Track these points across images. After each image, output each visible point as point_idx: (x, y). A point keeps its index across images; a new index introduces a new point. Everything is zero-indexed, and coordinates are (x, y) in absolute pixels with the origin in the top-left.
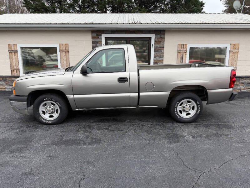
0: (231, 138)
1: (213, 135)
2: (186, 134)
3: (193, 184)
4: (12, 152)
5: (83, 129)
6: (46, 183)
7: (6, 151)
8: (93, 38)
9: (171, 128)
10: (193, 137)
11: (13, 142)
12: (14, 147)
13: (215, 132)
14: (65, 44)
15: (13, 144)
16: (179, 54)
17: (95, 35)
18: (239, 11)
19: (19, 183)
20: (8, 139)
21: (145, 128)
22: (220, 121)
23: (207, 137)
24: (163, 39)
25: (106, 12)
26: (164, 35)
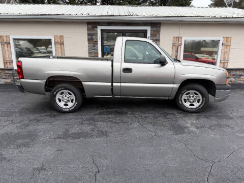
0: (233, 128)
1: (215, 125)
2: (189, 125)
3: (207, 174)
4: (19, 146)
5: (88, 122)
6: (61, 178)
7: (12, 146)
8: (88, 29)
9: (174, 119)
10: (197, 128)
11: (17, 136)
12: (20, 141)
13: (216, 123)
14: (60, 36)
15: (18, 139)
16: (174, 47)
17: (90, 27)
18: (230, 6)
19: (32, 179)
20: (11, 133)
21: (148, 120)
22: (219, 112)
23: (210, 128)
24: (159, 32)
25: (95, 4)
26: (160, 27)
